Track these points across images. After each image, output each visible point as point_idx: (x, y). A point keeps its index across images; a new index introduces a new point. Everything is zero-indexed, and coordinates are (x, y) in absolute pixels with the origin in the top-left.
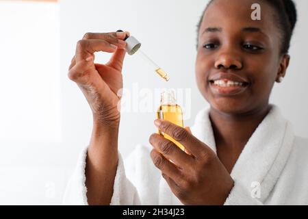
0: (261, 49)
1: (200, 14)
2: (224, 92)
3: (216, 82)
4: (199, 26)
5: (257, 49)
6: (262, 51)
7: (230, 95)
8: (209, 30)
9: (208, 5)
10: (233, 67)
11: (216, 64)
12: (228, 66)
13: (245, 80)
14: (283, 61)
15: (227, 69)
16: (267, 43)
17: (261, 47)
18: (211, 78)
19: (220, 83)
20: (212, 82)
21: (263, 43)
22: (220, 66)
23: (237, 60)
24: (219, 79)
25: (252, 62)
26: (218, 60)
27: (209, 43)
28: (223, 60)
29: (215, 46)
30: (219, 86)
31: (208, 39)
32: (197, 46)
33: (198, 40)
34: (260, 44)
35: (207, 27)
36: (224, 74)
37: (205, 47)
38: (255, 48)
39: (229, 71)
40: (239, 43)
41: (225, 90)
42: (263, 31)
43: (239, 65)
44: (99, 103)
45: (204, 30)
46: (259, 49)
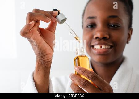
0: (119, 27)
1: (83, 9)
2: (100, 52)
3: (95, 47)
4: (83, 15)
5: (117, 27)
6: (120, 28)
7: (104, 54)
8: (90, 18)
9: (88, 4)
10: (104, 38)
11: (95, 37)
12: (102, 38)
13: (111, 45)
14: (129, 32)
15: (101, 39)
16: (122, 23)
17: (119, 25)
18: (92, 44)
19: (97, 47)
20: (93, 46)
21: (120, 24)
22: (97, 38)
23: (106, 34)
24: (97, 45)
25: (115, 34)
26: (95, 34)
27: (90, 25)
28: (98, 35)
29: (94, 26)
30: (97, 49)
31: (89, 23)
32: (83, 26)
33: (83, 23)
34: (119, 24)
35: (88, 16)
36: (99, 42)
37: (87, 27)
38: (116, 26)
39: (102, 40)
40: (107, 24)
41: (101, 51)
42: (119, 17)
43: (108, 37)
44: (38, 51)
45: (86, 18)
46: (118, 26)
